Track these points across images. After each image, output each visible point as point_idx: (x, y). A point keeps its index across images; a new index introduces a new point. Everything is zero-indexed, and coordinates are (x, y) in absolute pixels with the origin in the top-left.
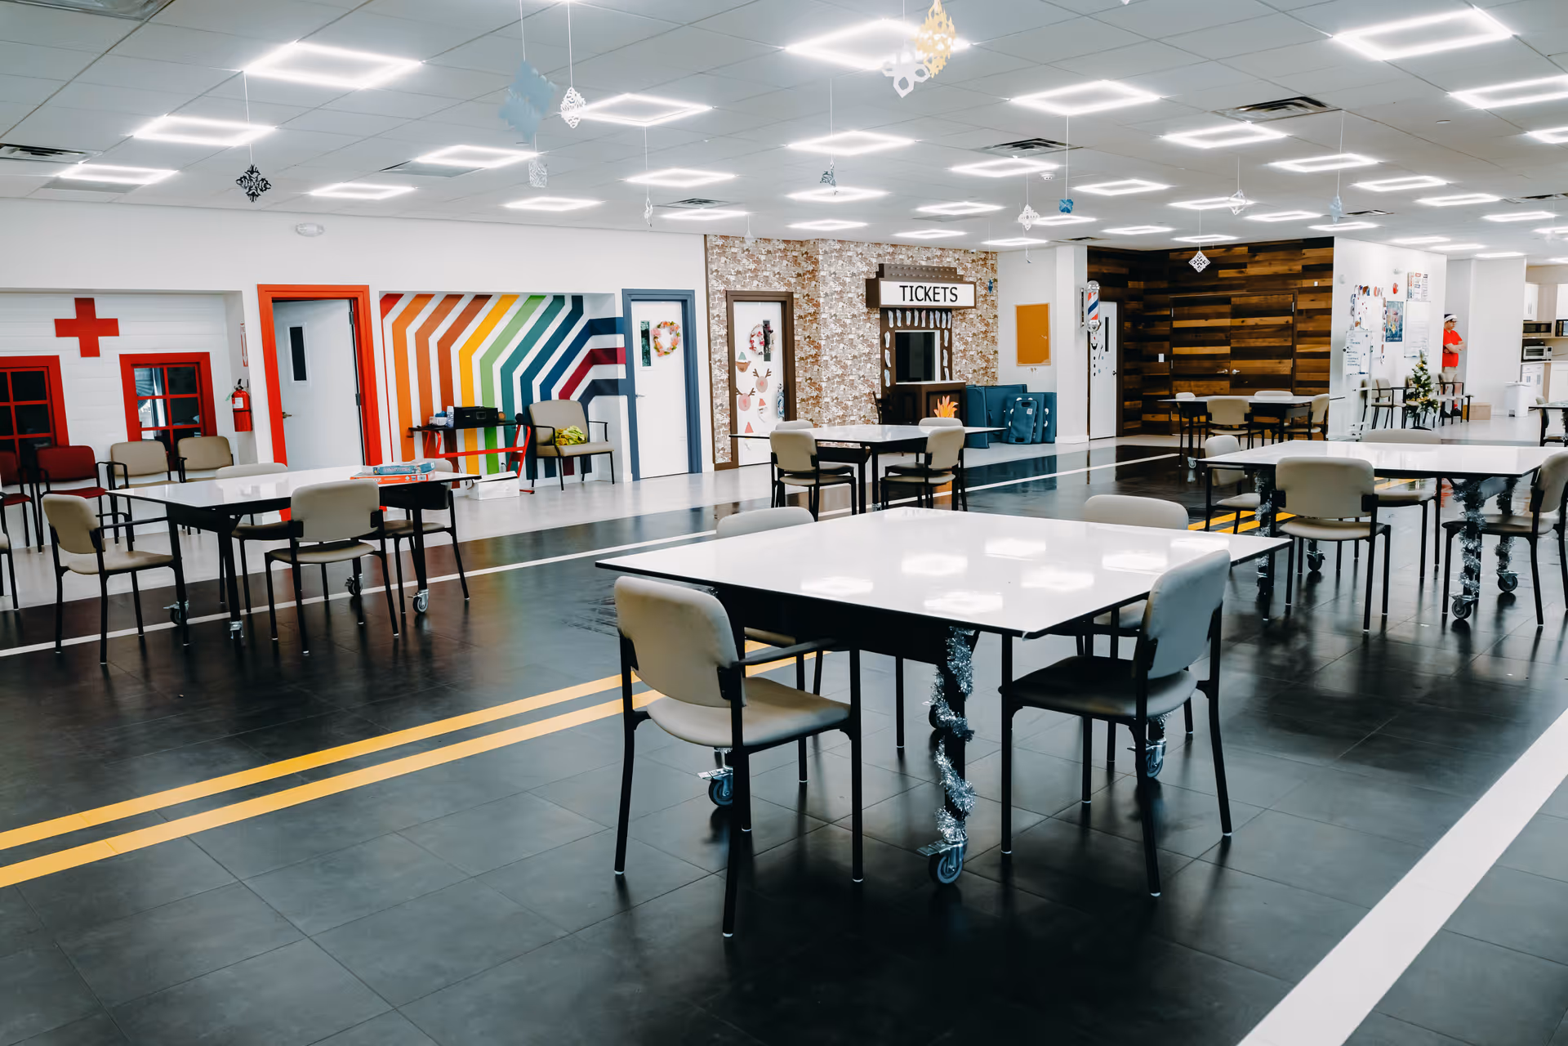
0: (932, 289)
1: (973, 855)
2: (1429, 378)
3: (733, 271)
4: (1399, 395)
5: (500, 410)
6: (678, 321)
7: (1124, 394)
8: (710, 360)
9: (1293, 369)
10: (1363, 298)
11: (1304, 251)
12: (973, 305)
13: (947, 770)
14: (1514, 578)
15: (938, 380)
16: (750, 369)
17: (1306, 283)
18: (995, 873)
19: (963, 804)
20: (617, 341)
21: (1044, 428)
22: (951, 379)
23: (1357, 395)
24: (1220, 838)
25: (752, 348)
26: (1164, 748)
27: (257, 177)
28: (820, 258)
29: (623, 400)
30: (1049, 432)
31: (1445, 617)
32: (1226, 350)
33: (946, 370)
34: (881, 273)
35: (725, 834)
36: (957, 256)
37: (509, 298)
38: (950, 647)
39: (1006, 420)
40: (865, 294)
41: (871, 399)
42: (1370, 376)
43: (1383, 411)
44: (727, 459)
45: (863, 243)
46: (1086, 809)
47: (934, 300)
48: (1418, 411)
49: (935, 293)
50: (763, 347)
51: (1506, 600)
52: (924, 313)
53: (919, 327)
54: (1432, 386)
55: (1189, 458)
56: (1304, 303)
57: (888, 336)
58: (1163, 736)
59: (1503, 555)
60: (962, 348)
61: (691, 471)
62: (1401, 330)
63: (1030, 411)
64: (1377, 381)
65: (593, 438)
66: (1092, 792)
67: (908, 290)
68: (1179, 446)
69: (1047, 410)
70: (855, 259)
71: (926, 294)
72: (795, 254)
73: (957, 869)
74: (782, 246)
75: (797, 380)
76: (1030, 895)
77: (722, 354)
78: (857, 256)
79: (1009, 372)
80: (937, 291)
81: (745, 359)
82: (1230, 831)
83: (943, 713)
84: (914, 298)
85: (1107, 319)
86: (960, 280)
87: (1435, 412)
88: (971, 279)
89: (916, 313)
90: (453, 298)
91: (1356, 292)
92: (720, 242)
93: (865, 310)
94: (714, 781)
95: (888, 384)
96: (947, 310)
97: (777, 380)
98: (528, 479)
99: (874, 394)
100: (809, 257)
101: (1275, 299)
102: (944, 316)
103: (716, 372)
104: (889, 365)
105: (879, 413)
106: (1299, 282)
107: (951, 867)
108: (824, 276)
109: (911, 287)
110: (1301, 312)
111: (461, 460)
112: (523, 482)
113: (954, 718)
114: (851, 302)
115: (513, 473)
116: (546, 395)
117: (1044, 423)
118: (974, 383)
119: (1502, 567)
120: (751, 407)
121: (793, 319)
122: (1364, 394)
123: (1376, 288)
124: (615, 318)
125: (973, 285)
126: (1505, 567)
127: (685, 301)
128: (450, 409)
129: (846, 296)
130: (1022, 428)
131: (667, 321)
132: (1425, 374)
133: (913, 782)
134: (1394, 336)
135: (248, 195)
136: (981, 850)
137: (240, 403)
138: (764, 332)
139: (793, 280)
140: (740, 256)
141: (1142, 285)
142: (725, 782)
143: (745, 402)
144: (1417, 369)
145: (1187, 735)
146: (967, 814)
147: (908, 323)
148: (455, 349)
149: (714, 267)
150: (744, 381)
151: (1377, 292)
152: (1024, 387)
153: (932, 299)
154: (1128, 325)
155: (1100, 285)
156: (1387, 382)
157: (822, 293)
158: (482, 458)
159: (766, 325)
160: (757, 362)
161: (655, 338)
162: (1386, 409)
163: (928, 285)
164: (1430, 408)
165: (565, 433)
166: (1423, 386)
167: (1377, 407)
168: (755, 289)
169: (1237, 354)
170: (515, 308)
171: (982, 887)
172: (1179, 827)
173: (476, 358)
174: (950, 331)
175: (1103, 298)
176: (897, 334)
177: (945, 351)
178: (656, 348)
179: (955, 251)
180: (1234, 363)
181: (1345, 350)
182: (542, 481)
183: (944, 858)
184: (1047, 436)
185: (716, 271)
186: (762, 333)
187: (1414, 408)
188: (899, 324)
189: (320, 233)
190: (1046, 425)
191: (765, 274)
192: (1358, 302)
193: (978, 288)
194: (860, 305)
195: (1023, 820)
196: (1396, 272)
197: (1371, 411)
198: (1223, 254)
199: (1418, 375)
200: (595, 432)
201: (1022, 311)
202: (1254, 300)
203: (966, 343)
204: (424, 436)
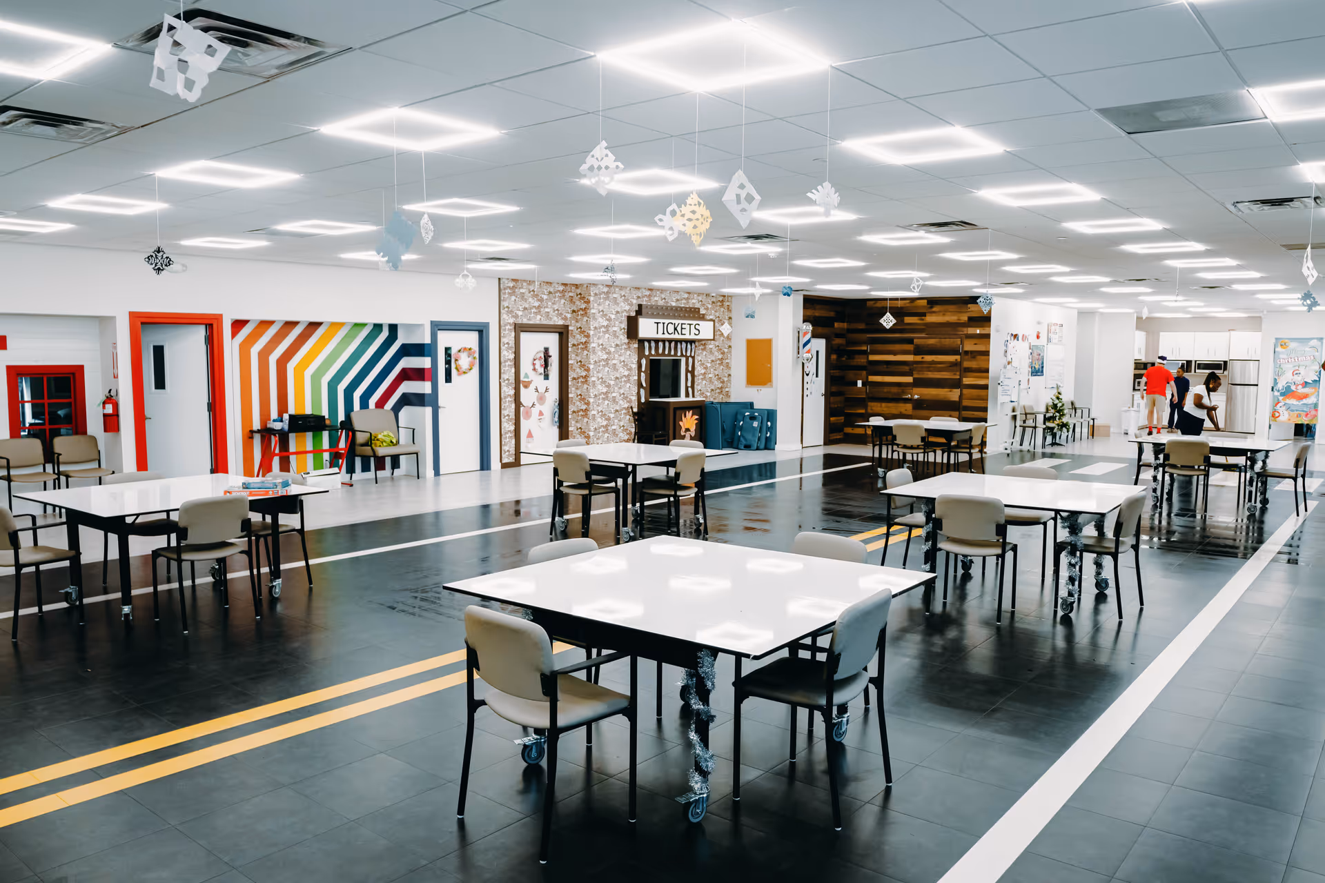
0: (680, 325)
1: (713, 801)
2: (1063, 405)
3: (520, 307)
4: (1040, 418)
5: (327, 417)
6: (475, 346)
7: (830, 411)
8: (500, 378)
9: (960, 397)
10: (1014, 343)
11: (969, 305)
12: (712, 338)
13: (697, 743)
14: (1106, 581)
15: (682, 398)
16: (532, 387)
17: (971, 331)
18: (729, 815)
19: (707, 766)
20: (425, 363)
21: (767, 438)
22: (693, 396)
23: (1008, 419)
24: (884, 787)
25: (534, 369)
26: (848, 721)
27: (162, 256)
28: (592, 299)
29: (428, 411)
30: (771, 441)
31: (1055, 612)
32: (909, 379)
33: (690, 389)
34: (639, 312)
35: (534, 787)
36: (700, 298)
37: (336, 326)
38: (701, 658)
39: (737, 430)
40: (626, 328)
41: (629, 412)
42: (1019, 404)
43: (1029, 431)
44: (512, 460)
45: (626, 288)
46: (793, 765)
47: (682, 334)
48: (1055, 431)
49: (682, 328)
50: (543, 369)
51: (1101, 598)
52: (673, 344)
53: (669, 355)
54: (1065, 412)
55: (879, 469)
56: (969, 346)
57: (644, 362)
58: (847, 712)
59: (1099, 565)
60: (703, 371)
61: (482, 469)
62: (1043, 367)
63: (755, 424)
64: (1024, 407)
65: (402, 442)
66: (797, 752)
67: (661, 326)
68: (872, 455)
69: (769, 424)
70: (620, 300)
71: (675, 329)
72: (571, 294)
73: (702, 813)
74: (561, 288)
75: (570, 395)
76: (753, 830)
77: (509, 374)
78: (621, 298)
79: (740, 392)
80: (684, 326)
81: (528, 378)
82: (891, 782)
83: (695, 703)
84: (665, 332)
85: (817, 352)
86: (703, 318)
87: (1068, 431)
88: (711, 317)
89: (667, 344)
90: (291, 325)
91: (1009, 338)
92: (511, 284)
93: (627, 341)
94: (525, 746)
95: (643, 400)
96: (692, 342)
97: (553, 395)
98: (347, 473)
99: (632, 408)
100: (582, 297)
101: (948, 342)
102: (689, 346)
103: (504, 389)
104: (644, 385)
105: (635, 423)
106: (965, 329)
107: (698, 811)
108: (594, 313)
109: (664, 323)
110: (966, 353)
111: (293, 458)
112: (344, 476)
113: (702, 707)
114: (615, 335)
115: (336, 470)
116: (364, 404)
117: (767, 434)
118: (712, 400)
119: (1098, 574)
120: (531, 419)
121: (568, 347)
122: (1014, 417)
123: (1023, 335)
124: (424, 344)
125: (712, 323)
126: (1100, 574)
127: (482, 331)
128: (286, 417)
129: (611, 329)
130: (749, 436)
131: (467, 347)
132: (1060, 402)
133: (669, 745)
134: (1037, 371)
135: (155, 270)
136: (719, 797)
137: (109, 409)
138: (545, 356)
139: (569, 316)
140: (527, 295)
141: (845, 325)
142: (534, 747)
143: (527, 413)
144: (1054, 398)
145: (866, 708)
146: (710, 773)
147: (660, 351)
148: (291, 366)
149: (505, 304)
150: (527, 396)
151: (1024, 338)
152: (752, 404)
153: (680, 333)
154: (834, 357)
155: (812, 326)
156: (1031, 407)
157: (592, 327)
158: (310, 457)
159: (546, 350)
160: (538, 381)
161: (456, 360)
162: (1031, 429)
163: (676, 322)
164: (1064, 428)
165: (380, 437)
166: (1059, 411)
167: (1024, 428)
168: (538, 322)
169: (919, 383)
170: (342, 333)
171: (718, 826)
172: (856, 779)
173: (308, 373)
174: (693, 358)
175: (815, 335)
176: (651, 359)
177: (689, 375)
178: (457, 368)
179: (699, 294)
180: (916, 390)
181: (999, 384)
182: (358, 475)
183: (693, 805)
184: (769, 444)
185: (508, 307)
186: (543, 356)
187: (1052, 429)
188: (653, 352)
189: (184, 271)
190: (768, 435)
191: (547, 310)
192: (1010, 346)
193: (716, 324)
194: (622, 337)
195: (749, 774)
196: (1039, 323)
197: (1019, 430)
198: (908, 305)
199: (1055, 403)
200: (404, 436)
201: (750, 343)
202: (932, 341)
203: (706, 368)
204: (263, 438)
